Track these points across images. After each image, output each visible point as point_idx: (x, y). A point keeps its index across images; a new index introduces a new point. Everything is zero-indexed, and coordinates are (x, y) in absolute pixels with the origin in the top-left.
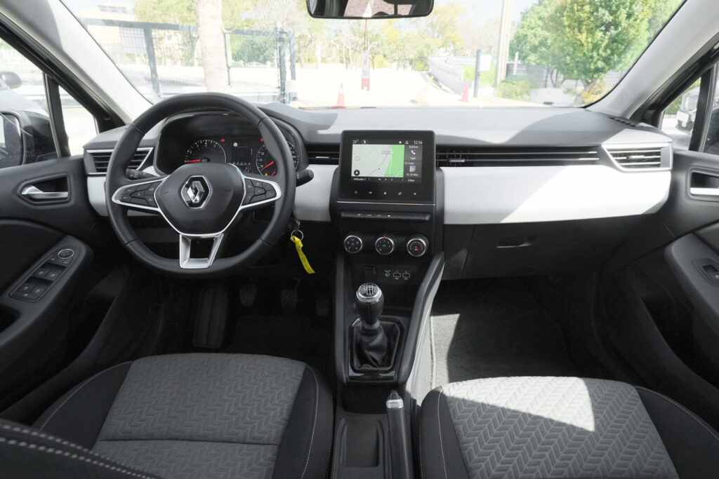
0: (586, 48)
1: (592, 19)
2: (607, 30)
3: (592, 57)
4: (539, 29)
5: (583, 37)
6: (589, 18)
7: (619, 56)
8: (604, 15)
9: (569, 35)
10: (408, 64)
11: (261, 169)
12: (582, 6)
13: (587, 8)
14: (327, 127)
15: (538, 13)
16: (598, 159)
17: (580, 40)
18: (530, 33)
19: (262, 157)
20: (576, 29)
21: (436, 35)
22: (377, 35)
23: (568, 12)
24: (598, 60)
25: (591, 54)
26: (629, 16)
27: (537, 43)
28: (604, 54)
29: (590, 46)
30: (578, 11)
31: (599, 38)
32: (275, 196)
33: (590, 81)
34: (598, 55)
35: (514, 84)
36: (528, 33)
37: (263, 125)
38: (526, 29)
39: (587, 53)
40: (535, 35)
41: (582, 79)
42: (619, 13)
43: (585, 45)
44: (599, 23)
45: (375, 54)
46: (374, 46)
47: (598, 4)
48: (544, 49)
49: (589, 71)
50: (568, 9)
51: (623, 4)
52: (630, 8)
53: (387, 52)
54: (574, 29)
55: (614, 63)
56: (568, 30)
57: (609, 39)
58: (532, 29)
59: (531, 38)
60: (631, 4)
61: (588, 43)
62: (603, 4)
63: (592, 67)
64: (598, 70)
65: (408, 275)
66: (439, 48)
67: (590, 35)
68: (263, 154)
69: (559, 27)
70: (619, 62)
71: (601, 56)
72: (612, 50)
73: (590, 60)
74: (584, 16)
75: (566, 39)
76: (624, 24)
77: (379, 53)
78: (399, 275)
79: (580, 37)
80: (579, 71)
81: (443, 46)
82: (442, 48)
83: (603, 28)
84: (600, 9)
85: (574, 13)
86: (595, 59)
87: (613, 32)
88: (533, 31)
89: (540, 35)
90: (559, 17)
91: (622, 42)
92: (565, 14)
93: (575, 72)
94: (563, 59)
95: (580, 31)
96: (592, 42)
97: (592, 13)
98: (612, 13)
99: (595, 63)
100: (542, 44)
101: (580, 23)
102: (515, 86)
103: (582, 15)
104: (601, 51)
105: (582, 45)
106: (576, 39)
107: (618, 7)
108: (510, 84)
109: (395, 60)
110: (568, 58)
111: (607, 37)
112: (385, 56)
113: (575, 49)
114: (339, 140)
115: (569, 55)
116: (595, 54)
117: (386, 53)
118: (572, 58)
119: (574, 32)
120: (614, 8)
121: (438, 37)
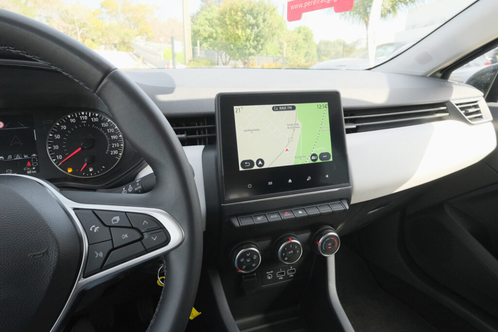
0: (242, 39)
1: (243, 21)
2: (253, 28)
3: (246, 46)
4: (207, 27)
5: (239, 32)
6: (242, 20)
7: (262, 45)
8: (250, 19)
9: (231, 31)
10: (113, 47)
11: (58, 161)
12: (237, 12)
13: (240, 14)
14: (170, 90)
15: (205, 16)
16: (448, 114)
17: (238, 35)
18: (201, 28)
19: (56, 142)
20: (235, 27)
21: (133, 26)
22: (84, 24)
23: (228, 15)
24: (250, 47)
25: (245, 43)
26: (264, 21)
27: (207, 36)
28: (253, 44)
29: (245, 38)
30: (234, 15)
31: (249, 34)
32: (167, 240)
33: (246, 61)
34: (250, 44)
35: (199, 62)
36: (201, 29)
37: (111, 84)
38: (198, 26)
39: (243, 43)
40: (205, 31)
41: (241, 60)
42: (258, 18)
43: (241, 37)
44: (247, 24)
45: (85, 38)
46: (84, 32)
47: (246, 12)
48: (212, 40)
49: (245, 54)
50: (228, 14)
51: (260, 13)
52: (264, 16)
53: (95, 37)
54: (233, 26)
55: (259, 50)
56: (230, 27)
57: (255, 34)
58: (202, 26)
59: (203, 32)
60: (265, 13)
61: (243, 36)
62: (249, 12)
63: (247, 52)
64: (250, 54)
65: (293, 271)
66: (136, 36)
67: (244, 31)
68: (58, 137)
69: (224, 25)
70: (262, 49)
71: (252, 45)
72: (257, 41)
73: (245, 47)
74: (238, 18)
75: (229, 33)
76: (262, 25)
77: (88, 38)
78: (283, 273)
79: (237, 32)
80: (240, 54)
81: (139, 35)
82: (138, 36)
83: (251, 28)
84: (247, 15)
85: (232, 17)
86: (249, 47)
87: (256, 30)
88: (203, 27)
89: (208, 31)
90: (223, 19)
91: (262, 37)
92: (227, 16)
93: (237, 54)
94: (229, 46)
95: (237, 28)
96: (245, 36)
97: (243, 17)
98: (255, 18)
99: (249, 49)
100: (210, 36)
101: (237, 23)
102: (200, 64)
103: (237, 18)
104: (251, 42)
105: (239, 38)
106: (236, 33)
107: (257, 14)
108: (197, 63)
109: (102, 44)
110: (232, 45)
111: (253, 33)
112: (93, 40)
113: (235, 41)
114: (211, 108)
115: (232, 44)
116: (248, 44)
117: (93, 38)
118: (234, 46)
119: (234, 29)
120: (255, 15)
121: (134, 28)
